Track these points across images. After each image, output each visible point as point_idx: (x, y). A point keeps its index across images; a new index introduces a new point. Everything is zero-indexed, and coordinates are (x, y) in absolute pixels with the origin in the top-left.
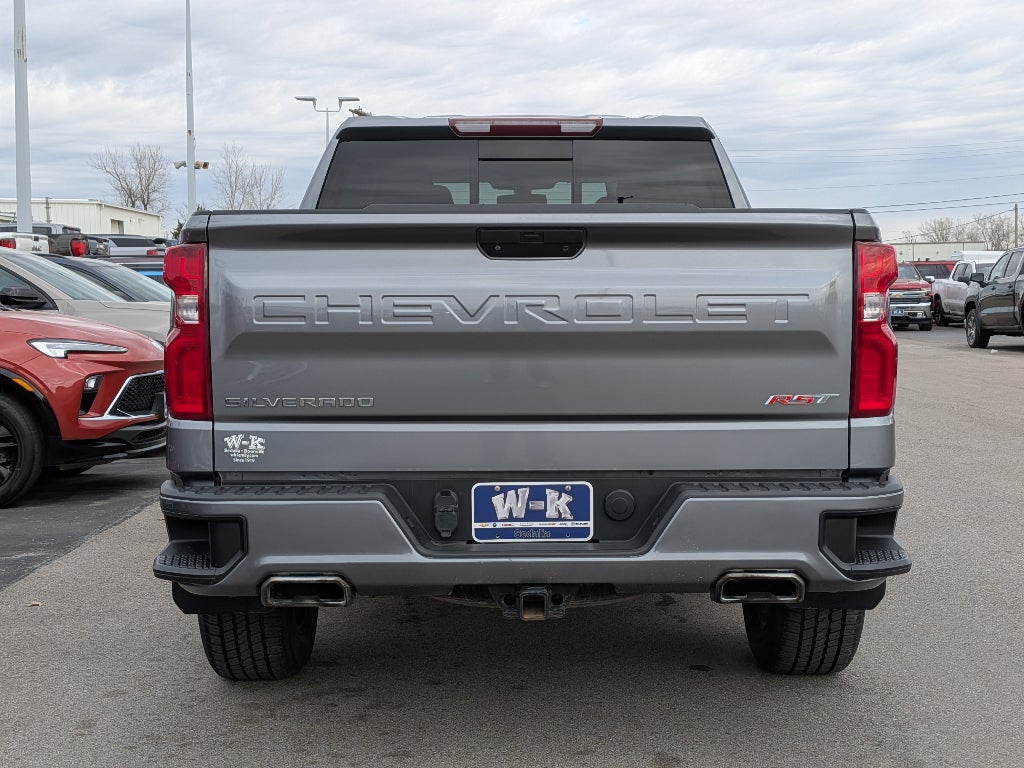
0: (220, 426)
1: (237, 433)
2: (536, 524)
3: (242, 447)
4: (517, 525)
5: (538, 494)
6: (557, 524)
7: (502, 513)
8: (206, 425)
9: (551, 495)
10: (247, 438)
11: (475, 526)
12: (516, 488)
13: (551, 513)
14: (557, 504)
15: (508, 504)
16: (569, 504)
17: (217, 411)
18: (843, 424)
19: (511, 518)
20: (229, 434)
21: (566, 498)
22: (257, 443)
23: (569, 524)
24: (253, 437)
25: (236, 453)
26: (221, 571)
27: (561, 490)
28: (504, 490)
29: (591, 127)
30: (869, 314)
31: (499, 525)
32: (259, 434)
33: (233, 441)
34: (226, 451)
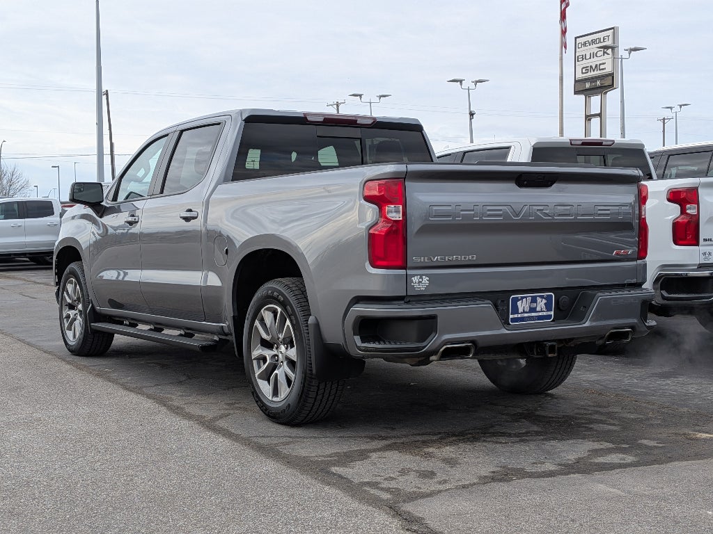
0: (409, 272)
1: (417, 275)
2: (533, 314)
3: (420, 282)
4: (526, 315)
5: (534, 300)
6: (540, 314)
7: (521, 310)
8: (402, 272)
9: (539, 300)
10: (421, 278)
11: (511, 316)
12: (526, 297)
13: (538, 309)
14: (541, 304)
15: (523, 305)
16: (545, 304)
17: (409, 264)
19: (524, 312)
20: (414, 276)
21: (544, 301)
22: (425, 279)
23: (545, 313)
24: (424, 277)
25: (416, 286)
26: (424, 344)
27: (542, 297)
28: (522, 298)
29: (371, 121)
31: (519, 316)
32: (426, 275)
33: (415, 279)
34: (413, 284)
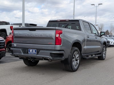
5: (33, 50)
6: (34, 53)
14: (34, 51)
15: (31, 51)
18: (54, 46)
29: (68, 20)
30: (57, 36)
31: (30, 52)
